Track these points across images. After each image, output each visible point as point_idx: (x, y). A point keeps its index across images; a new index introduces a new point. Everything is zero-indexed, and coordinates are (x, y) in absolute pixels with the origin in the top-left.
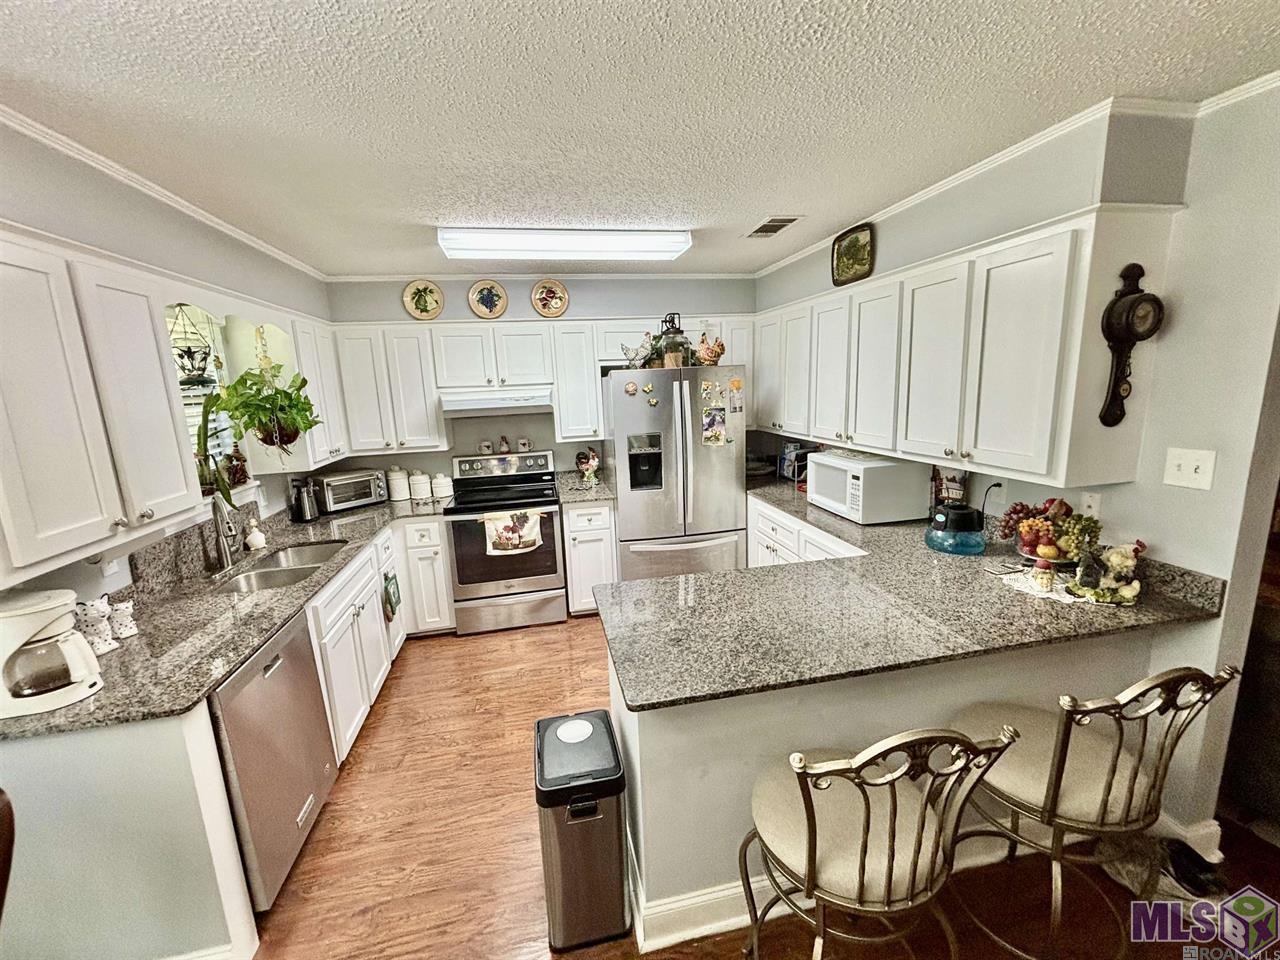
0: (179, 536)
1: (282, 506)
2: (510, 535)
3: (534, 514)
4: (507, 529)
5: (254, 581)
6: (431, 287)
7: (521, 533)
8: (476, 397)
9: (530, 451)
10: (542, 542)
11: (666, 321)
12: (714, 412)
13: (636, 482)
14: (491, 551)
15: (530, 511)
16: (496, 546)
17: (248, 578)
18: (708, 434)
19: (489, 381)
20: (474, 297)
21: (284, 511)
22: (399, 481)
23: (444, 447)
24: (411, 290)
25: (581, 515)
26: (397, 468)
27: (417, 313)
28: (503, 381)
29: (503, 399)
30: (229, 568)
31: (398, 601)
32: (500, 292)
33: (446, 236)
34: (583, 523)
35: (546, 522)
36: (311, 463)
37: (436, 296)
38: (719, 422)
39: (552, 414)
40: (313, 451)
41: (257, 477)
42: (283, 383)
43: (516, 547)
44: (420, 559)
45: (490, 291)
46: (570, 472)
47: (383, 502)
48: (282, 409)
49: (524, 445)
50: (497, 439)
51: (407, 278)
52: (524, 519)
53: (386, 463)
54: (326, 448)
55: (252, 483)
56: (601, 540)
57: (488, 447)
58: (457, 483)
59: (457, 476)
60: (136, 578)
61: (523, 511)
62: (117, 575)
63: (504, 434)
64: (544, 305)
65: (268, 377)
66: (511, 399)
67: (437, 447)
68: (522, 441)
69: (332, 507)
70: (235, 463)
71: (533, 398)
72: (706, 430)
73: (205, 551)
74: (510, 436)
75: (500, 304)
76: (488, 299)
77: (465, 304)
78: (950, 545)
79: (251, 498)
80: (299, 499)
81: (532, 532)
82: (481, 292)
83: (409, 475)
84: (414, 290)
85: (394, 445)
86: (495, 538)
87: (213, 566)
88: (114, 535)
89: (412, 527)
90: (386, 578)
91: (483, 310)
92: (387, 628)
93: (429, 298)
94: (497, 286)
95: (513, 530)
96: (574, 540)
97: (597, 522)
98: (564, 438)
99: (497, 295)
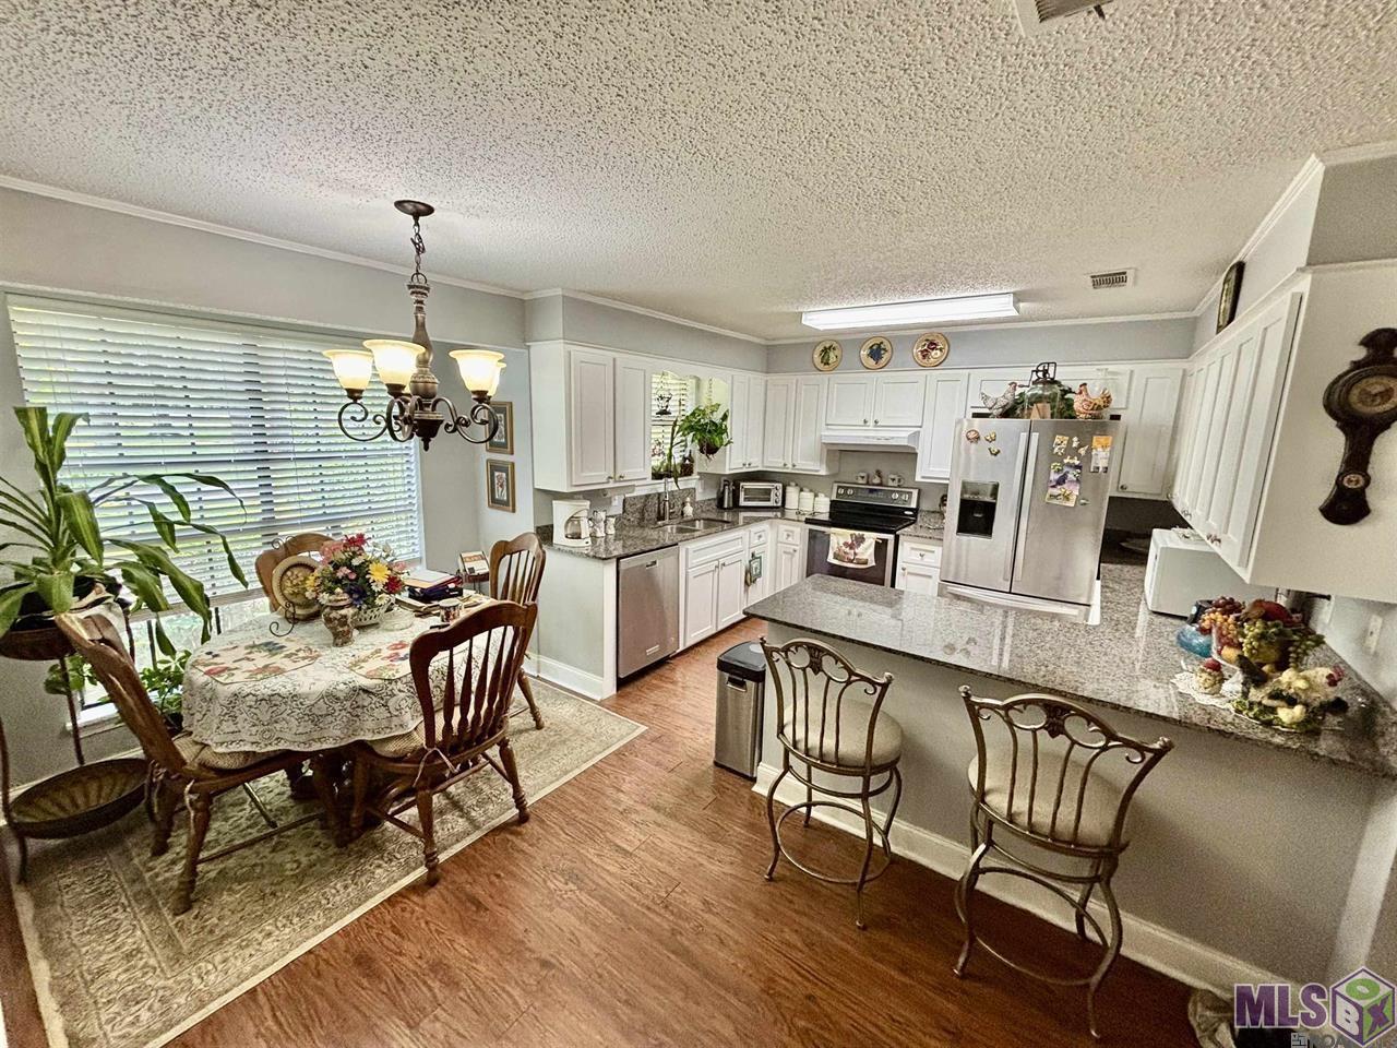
0: (647, 496)
1: (715, 496)
2: (847, 550)
3: (871, 538)
4: (846, 544)
5: (674, 531)
6: (835, 345)
7: (857, 551)
8: (854, 434)
9: (899, 486)
10: (874, 564)
11: (1037, 371)
12: (1066, 469)
13: (964, 528)
14: (831, 559)
15: (867, 534)
16: (836, 556)
17: (672, 529)
18: (1056, 491)
19: (865, 422)
20: (864, 353)
21: (714, 499)
22: (792, 492)
23: (823, 472)
24: (820, 348)
25: (916, 549)
26: (793, 484)
27: (821, 366)
28: (876, 422)
29: (868, 437)
30: (667, 521)
31: (759, 575)
32: (888, 347)
33: (809, 317)
34: (915, 557)
35: (880, 547)
36: (727, 467)
37: (836, 352)
38: (1072, 481)
39: (916, 454)
40: (732, 461)
41: (699, 473)
42: (717, 417)
43: (851, 561)
44: (785, 552)
45: (879, 345)
46: (933, 512)
47: (777, 507)
48: (710, 432)
49: (893, 480)
50: (872, 472)
51: (817, 339)
52: (861, 540)
53: (786, 479)
54: (741, 461)
55: (695, 476)
56: (930, 577)
57: (863, 477)
58: (833, 504)
59: (834, 498)
60: (624, 511)
61: (861, 533)
62: (616, 507)
63: (879, 468)
64: (924, 357)
65: (708, 411)
66: (873, 438)
67: (817, 471)
68: (893, 477)
69: (742, 503)
70: (687, 462)
71: (893, 438)
72: (1054, 487)
73: (659, 507)
74: (885, 471)
75: (886, 357)
76: (876, 353)
77: (857, 359)
78: (1199, 645)
79: (693, 486)
80: (723, 492)
81: (866, 552)
82: (871, 347)
83: (802, 490)
84: (822, 348)
85: (790, 466)
86: (836, 550)
87: (661, 517)
88: (608, 482)
89: (783, 526)
90: (753, 555)
91: (871, 362)
92: (746, 591)
93: (832, 355)
94: (886, 342)
95: (851, 547)
96: (904, 569)
97: (929, 559)
98: (923, 477)
99: (884, 349)
